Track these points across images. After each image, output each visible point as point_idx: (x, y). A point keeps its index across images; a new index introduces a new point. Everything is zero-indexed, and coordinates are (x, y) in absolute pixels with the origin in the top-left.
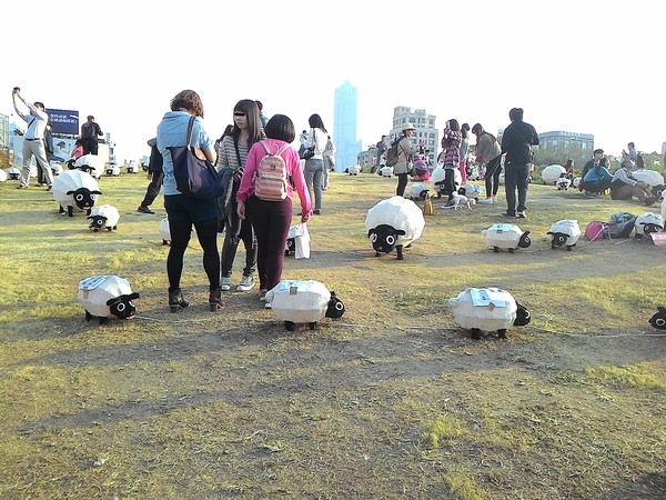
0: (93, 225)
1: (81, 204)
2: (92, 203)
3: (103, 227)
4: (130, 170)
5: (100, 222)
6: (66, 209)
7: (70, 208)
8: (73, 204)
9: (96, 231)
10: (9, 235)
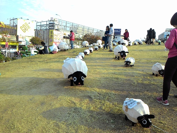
0: (126, 64)
1: (122, 56)
2: (125, 56)
3: (129, 65)
4: (135, 44)
5: (128, 63)
6: (117, 57)
7: (119, 57)
8: (120, 56)
9: (127, 66)
10: (100, 66)
